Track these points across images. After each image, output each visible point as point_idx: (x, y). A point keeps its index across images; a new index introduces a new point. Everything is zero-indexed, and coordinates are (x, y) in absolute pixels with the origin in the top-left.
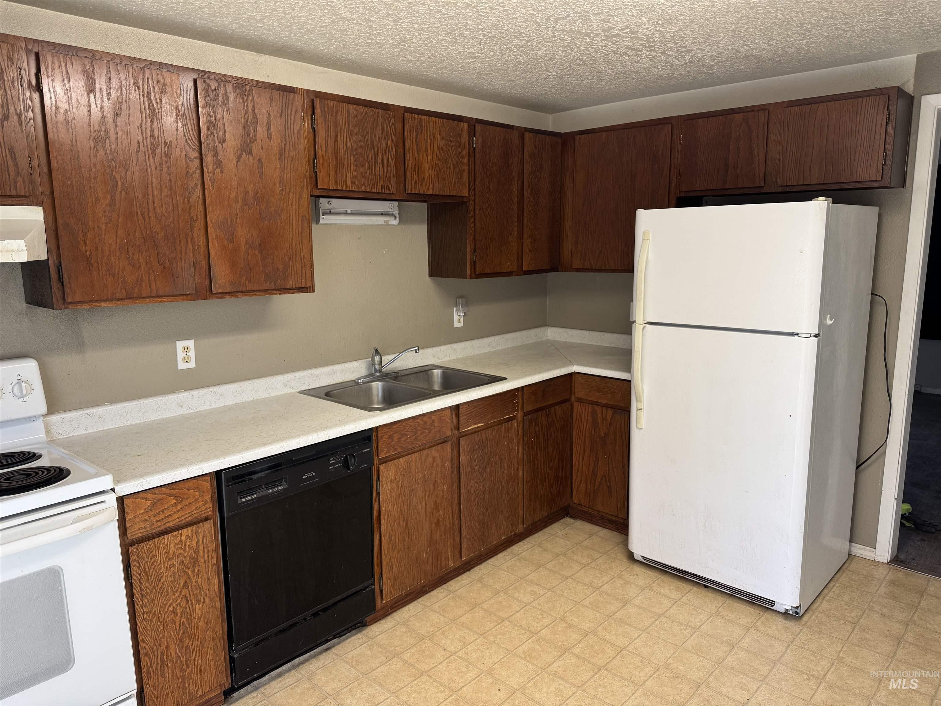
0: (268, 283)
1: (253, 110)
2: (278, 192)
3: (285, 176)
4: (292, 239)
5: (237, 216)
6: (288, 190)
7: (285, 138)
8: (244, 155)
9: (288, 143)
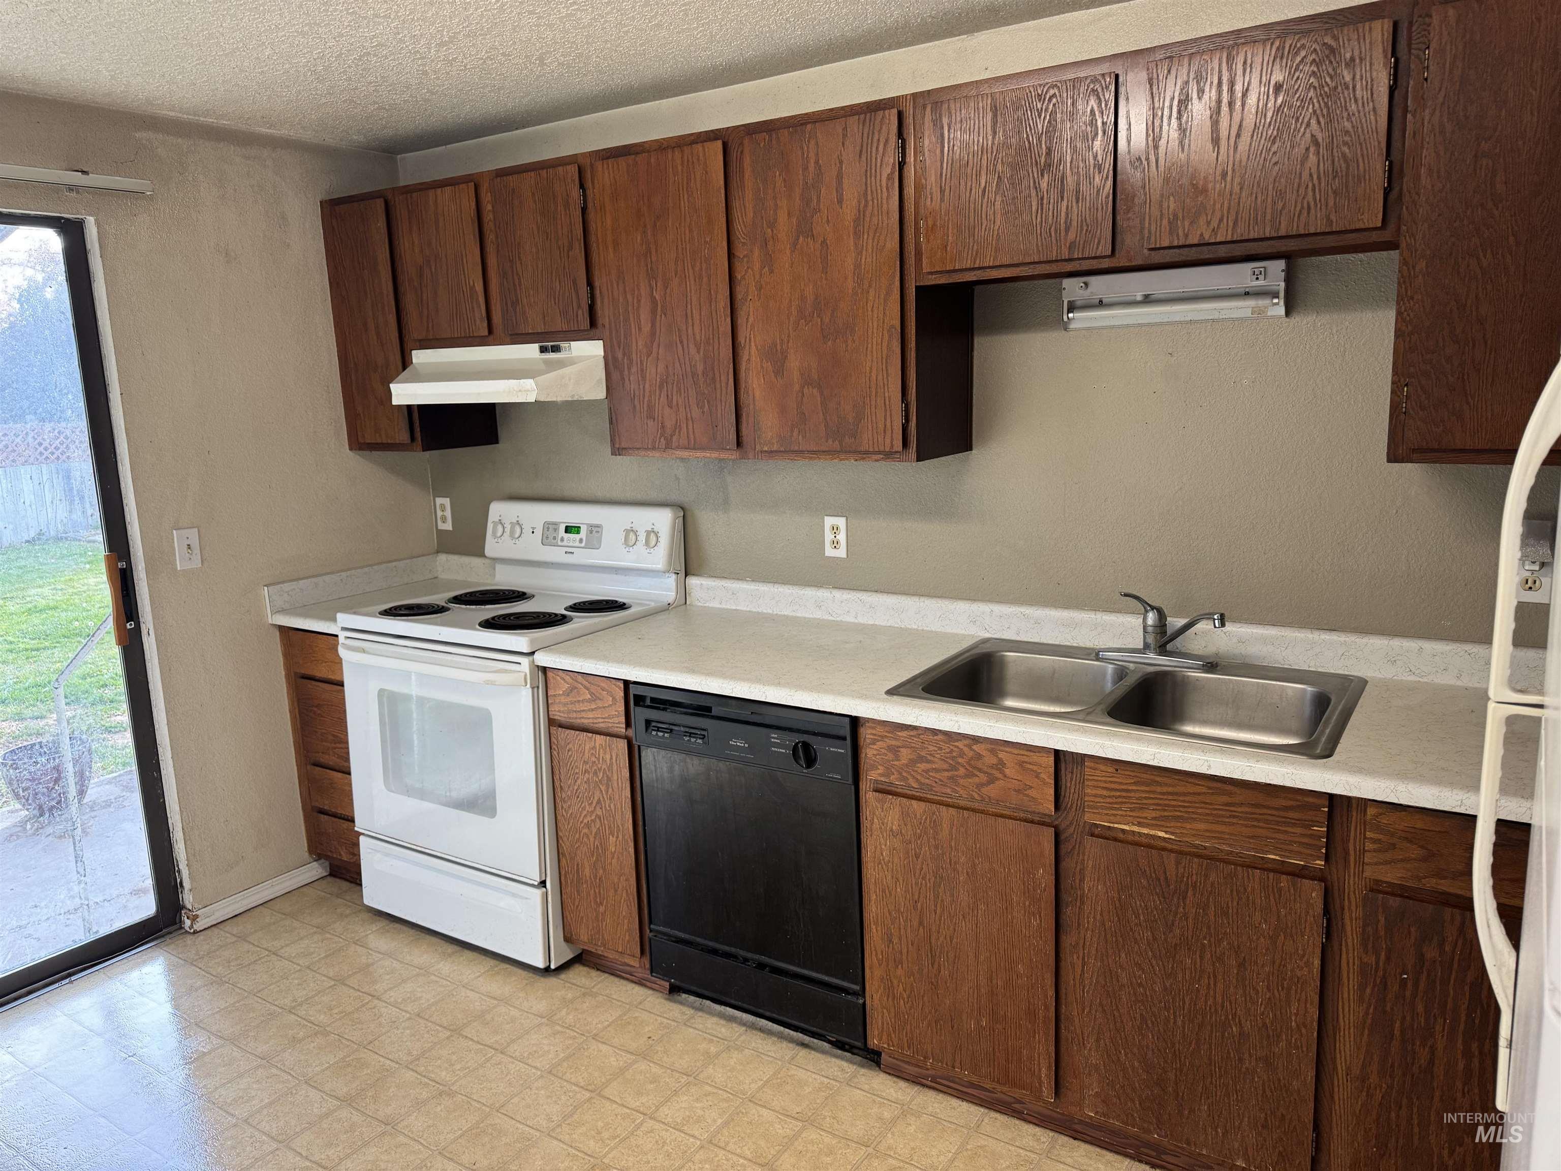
0: (830, 441)
1: (817, 162)
2: (850, 291)
3: (863, 261)
4: (871, 368)
5: (789, 336)
6: (866, 283)
7: (866, 194)
8: (801, 239)
9: (871, 203)
